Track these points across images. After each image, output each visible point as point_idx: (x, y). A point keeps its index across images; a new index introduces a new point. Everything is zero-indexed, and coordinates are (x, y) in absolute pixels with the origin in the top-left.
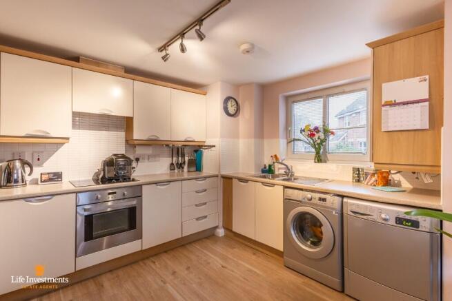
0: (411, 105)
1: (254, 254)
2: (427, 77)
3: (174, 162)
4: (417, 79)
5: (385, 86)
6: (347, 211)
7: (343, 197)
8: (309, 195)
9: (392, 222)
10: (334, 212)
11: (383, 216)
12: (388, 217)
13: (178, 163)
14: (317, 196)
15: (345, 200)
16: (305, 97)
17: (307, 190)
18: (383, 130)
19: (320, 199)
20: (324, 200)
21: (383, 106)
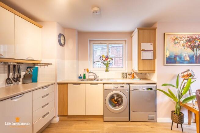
0: (149, 52)
1: (86, 123)
2: (152, 43)
3: (10, 77)
4: (150, 44)
5: (142, 44)
6: (131, 89)
7: (129, 84)
8: (116, 86)
9: (146, 90)
10: (127, 91)
11: (143, 88)
12: (144, 89)
13: (14, 78)
14: (120, 85)
15: (130, 85)
16: (99, 42)
17: (114, 84)
18: (142, 59)
19: (121, 87)
20: (123, 87)
21: (142, 51)
